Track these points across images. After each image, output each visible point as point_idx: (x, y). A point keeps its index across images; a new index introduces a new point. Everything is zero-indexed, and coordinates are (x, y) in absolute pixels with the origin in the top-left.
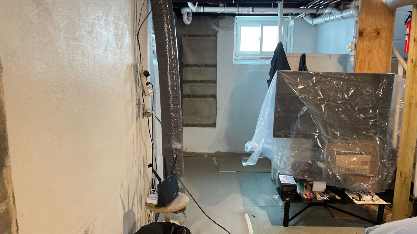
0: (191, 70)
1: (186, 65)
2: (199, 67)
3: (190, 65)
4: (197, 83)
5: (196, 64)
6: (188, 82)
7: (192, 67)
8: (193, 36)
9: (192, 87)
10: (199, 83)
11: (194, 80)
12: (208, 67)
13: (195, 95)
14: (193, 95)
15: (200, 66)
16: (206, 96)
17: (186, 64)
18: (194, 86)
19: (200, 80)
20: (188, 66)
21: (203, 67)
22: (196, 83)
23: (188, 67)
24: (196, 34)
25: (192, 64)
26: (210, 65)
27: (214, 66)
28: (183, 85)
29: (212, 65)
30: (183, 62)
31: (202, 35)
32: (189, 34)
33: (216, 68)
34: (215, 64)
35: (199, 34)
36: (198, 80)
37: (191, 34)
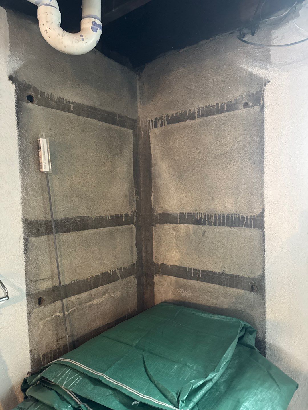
0: (174, 233)
1: (160, 214)
2: (198, 222)
3: (172, 215)
4: (195, 278)
5: (189, 214)
6: (166, 270)
7: (177, 223)
8: (179, 121)
9: (180, 291)
10: (200, 280)
11: (186, 268)
12: (228, 225)
15: (201, 218)
17: (161, 212)
18: (184, 288)
19: (204, 271)
20: (166, 218)
21: (210, 224)
22: (191, 278)
24: (187, 112)
25: (179, 214)
26: (235, 216)
27: (252, 222)
28: (155, 277)
29: (245, 217)
30: (152, 205)
31: (205, 108)
32: (168, 115)
33: (260, 230)
34: (255, 215)
35: (195, 109)
36: (197, 270)
37: (173, 114)
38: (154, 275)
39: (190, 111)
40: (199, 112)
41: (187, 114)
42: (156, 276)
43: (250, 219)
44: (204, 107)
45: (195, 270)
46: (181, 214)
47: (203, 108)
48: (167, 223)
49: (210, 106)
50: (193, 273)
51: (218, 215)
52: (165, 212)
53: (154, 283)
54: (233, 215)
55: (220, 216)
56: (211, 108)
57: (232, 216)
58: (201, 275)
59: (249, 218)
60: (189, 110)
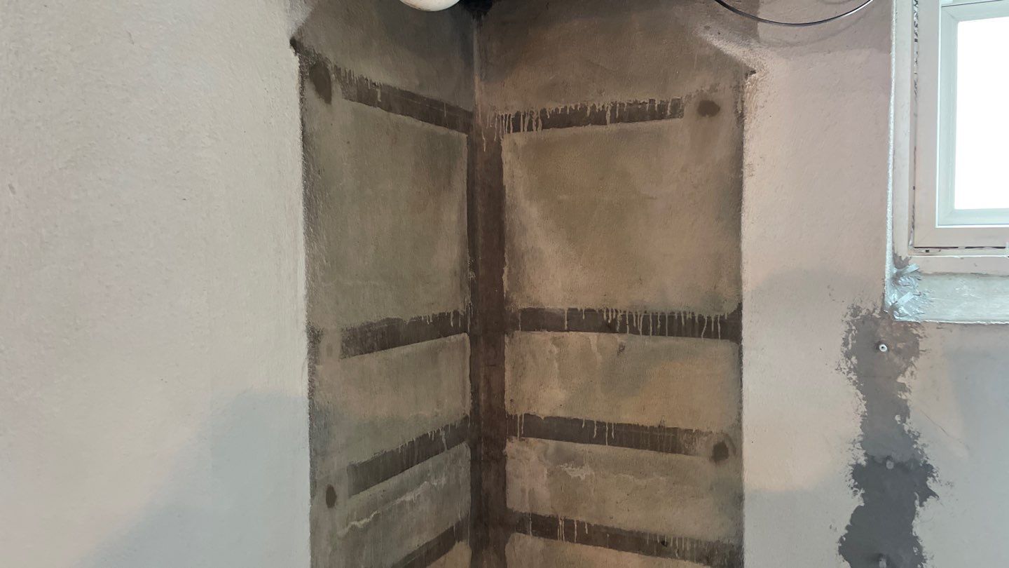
0: (555, 350)
1: (524, 311)
2: (609, 328)
3: (551, 314)
4: (600, 440)
5: (589, 311)
6: (536, 428)
7: (563, 331)
8: (570, 125)
9: (567, 468)
10: (612, 443)
11: (580, 421)
12: (671, 334)
13: (581, 524)
14: (569, 524)
15: (614, 321)
16: (663, 543)
17: (525, 306)
18: (577, 461)
19: (620, 425)
20: (537, 319)
21: (634, 331)
22: (591, 441)
23: (539, 328)
24: (589, 108)
25: (566, 312)
26: (685, 317)
27: (719, 328)
28: (509, 444)
29: (706, 319)
30: (505, 292)
31: (626, 105)
32: (545, 109)
33: (734, 344)
34: (724, 316)
35: (606, 106)
36: (604, 424)
37: (557, 109)
38: (507, 440)
39: (594, 107)
40: (613, 110)
41: (588, 112)
42: (510, 440)
43: (716, 323)
44: (624, 104)
45: (601, 424)
46: (573, 312)
47: (622, 105)
48: (539, 330)
49: (636, 102)
50: (595, 429)
51: (651, 315)
52: (536, 307)
53: (506, 456)
54: (682, 315)
55: (655, 317)
56: (640, 107)
57: (679, 317)
58: (613, 434)
59: (713, 320)
60: (592, 105)
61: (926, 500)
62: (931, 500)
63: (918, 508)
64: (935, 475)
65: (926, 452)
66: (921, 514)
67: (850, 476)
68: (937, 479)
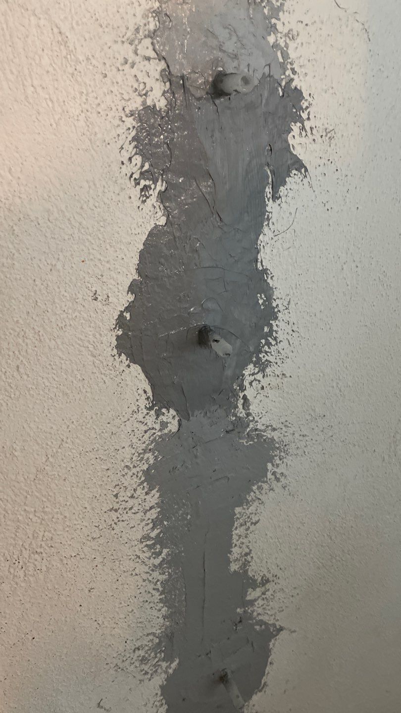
61: (284, 183)
62: (293, 181)
63: (271, 206)
64: (304, 115)
65: (292, 54)
66: (274, 217)
67: (130, 148)
68: (308, 125)
